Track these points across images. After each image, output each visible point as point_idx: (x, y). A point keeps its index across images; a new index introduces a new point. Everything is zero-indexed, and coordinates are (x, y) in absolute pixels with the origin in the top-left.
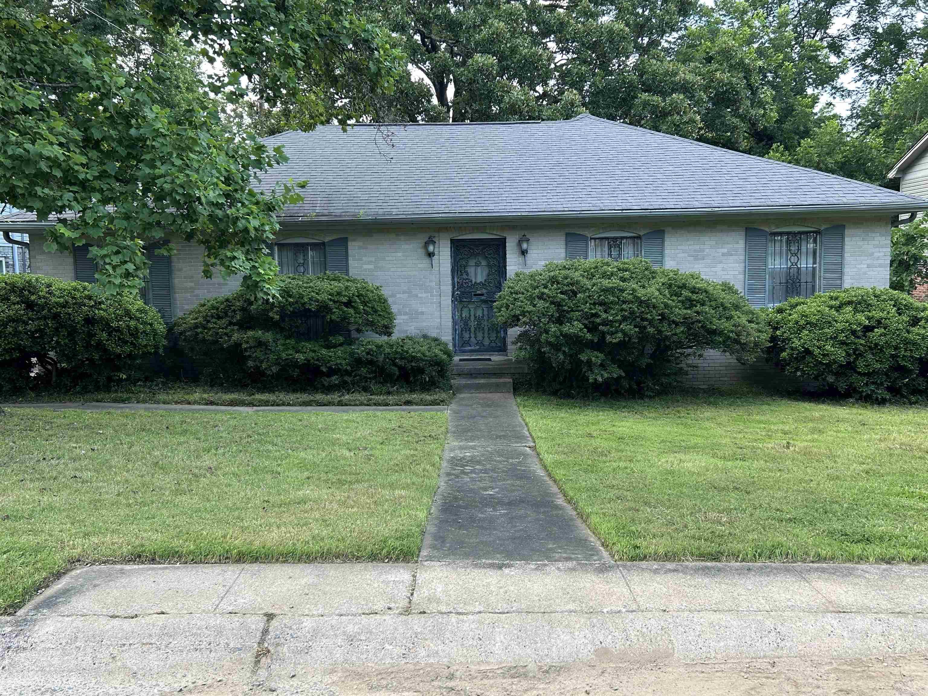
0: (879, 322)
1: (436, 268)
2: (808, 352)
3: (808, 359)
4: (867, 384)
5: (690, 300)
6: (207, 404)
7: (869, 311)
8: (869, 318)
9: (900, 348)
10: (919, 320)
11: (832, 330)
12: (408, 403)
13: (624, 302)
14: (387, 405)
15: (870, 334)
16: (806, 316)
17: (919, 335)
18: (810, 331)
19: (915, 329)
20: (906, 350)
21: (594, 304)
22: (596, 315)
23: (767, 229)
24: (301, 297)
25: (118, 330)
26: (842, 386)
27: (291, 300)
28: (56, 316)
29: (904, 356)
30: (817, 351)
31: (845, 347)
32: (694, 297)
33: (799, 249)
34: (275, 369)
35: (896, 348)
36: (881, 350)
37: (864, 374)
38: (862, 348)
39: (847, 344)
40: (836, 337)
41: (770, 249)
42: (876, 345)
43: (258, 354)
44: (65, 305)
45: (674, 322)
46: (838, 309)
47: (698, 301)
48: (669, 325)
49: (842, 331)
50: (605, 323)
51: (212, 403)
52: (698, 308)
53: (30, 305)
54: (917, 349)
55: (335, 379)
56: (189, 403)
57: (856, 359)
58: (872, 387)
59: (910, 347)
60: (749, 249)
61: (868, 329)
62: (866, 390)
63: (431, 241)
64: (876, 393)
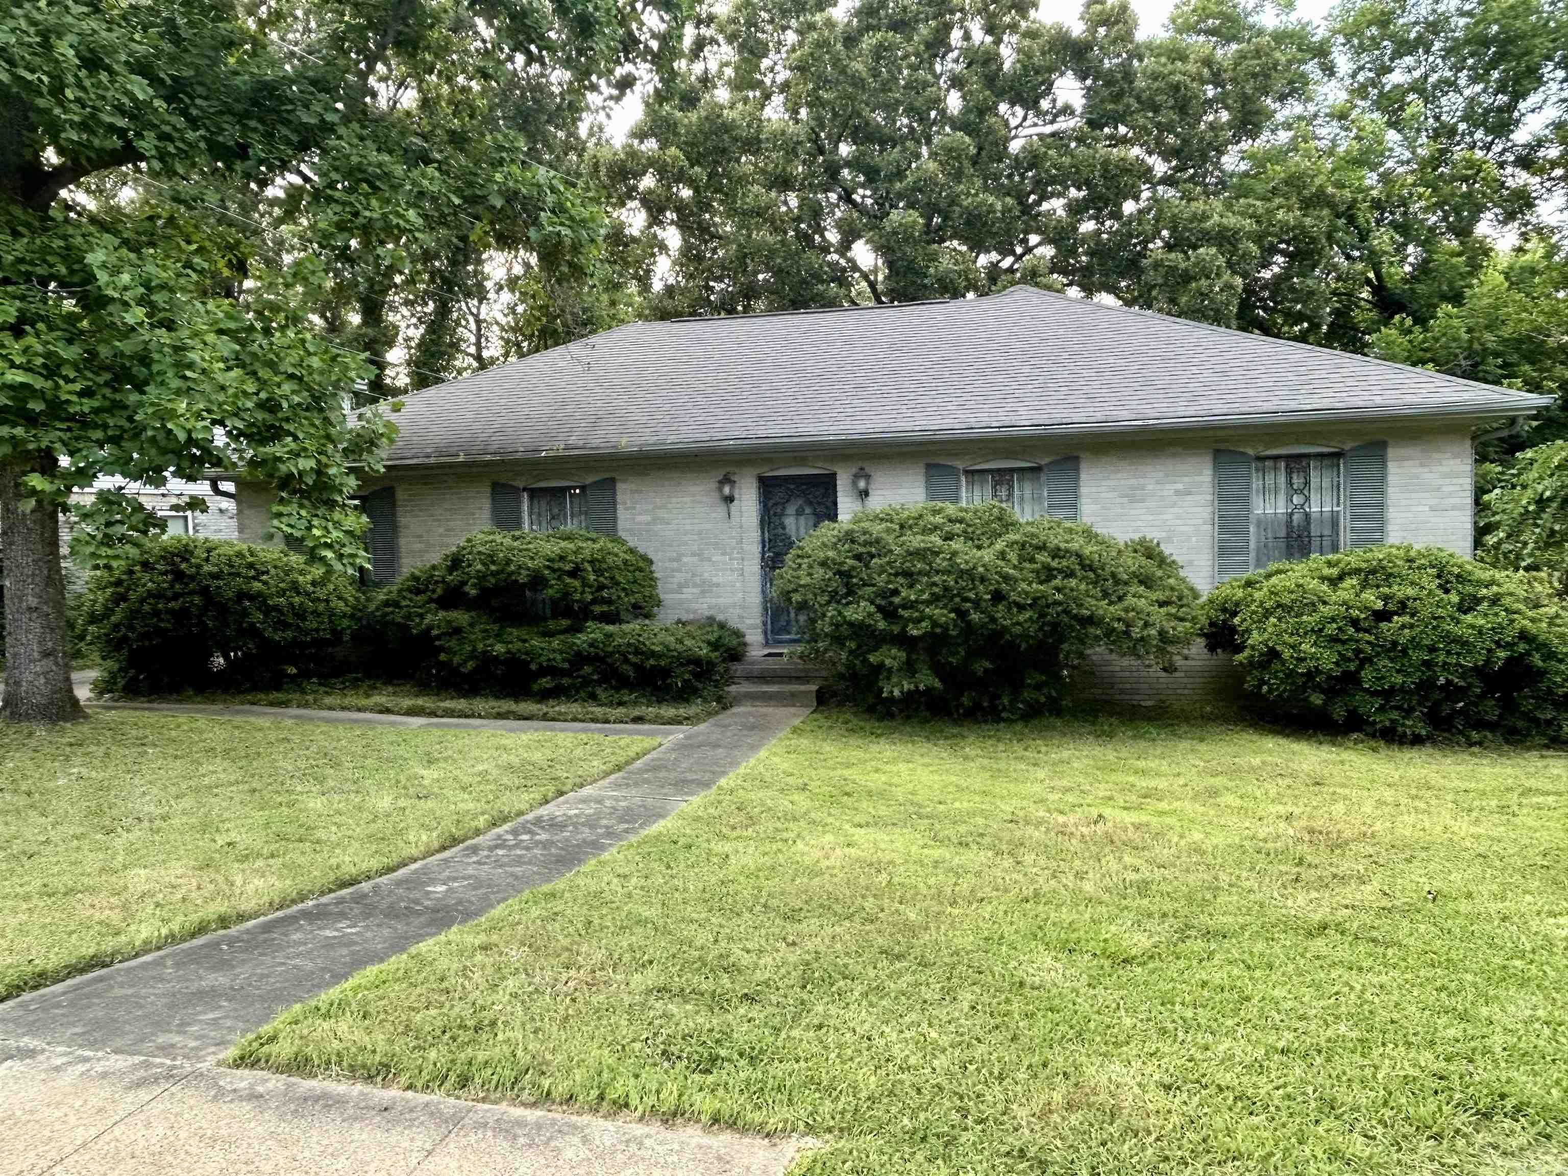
0: (1403, 606)
1: (735, 520)
2: (1273, 654)
3: (1276, 665)
4: (1382, 709)
5: (1048, 569)
6: (381, 712)
7: (1390, 587)
8: (1386, 598)
9: (1439, 649)
10: (1478, 601)
11: (1316, 617)
12: (639, 720)
13: (937, 572)
14: (607, 722)
15: (1384, 625)
16: (1276, 594)
17: (1472, 627)
18: (1279, 619)
19: (1469, 618)
20: (1449, 653)
21: (896, 575)
22: (896, 592)
23: (1251, 452)
24: (508, 562)
25: (276, 608)
26: (1339, 713)
27: (493, 568)
28: (205, 591)
29: (1445, 663)
30: (1287, 654)
31: (1340, 647)
32: (1054, 564)
33: (1307, 483)
34: (471, 665)
35: (1432, 649)
36: (1404, 652)
37: (1375, 694)
38: (1368, 649)
39: (1343, 642)
40: (1321, 630)
41: (1256, 483)
42: (1395, 644)
43: (453, 643)
44: (216, 576)
45: (1017, 604)
46: (1334, 582)
47: (1060, 571)
48: (1009, 609)
49: (1333, 620)
50: (908, 605)
51: (388, 711)
52: (1057, 582)
53: (179, 576)
54: (1469, 652)
55: (546, 682)
56: (359, 710)
57: (1361, 667)
58: (1395, 715)
59: (1455, 648)
60: (1219, 483)
61: (1382, 616)
62: (1383, 720)
63: (727, 480)
64: (1403, 725)
